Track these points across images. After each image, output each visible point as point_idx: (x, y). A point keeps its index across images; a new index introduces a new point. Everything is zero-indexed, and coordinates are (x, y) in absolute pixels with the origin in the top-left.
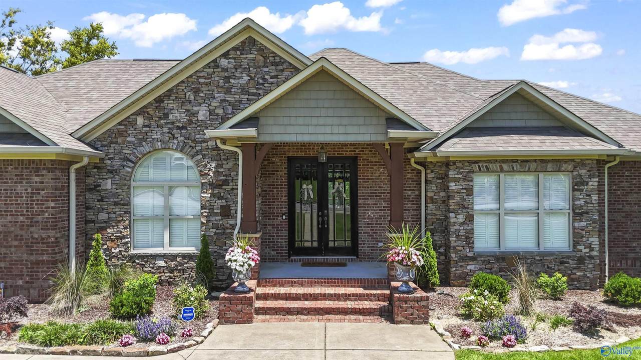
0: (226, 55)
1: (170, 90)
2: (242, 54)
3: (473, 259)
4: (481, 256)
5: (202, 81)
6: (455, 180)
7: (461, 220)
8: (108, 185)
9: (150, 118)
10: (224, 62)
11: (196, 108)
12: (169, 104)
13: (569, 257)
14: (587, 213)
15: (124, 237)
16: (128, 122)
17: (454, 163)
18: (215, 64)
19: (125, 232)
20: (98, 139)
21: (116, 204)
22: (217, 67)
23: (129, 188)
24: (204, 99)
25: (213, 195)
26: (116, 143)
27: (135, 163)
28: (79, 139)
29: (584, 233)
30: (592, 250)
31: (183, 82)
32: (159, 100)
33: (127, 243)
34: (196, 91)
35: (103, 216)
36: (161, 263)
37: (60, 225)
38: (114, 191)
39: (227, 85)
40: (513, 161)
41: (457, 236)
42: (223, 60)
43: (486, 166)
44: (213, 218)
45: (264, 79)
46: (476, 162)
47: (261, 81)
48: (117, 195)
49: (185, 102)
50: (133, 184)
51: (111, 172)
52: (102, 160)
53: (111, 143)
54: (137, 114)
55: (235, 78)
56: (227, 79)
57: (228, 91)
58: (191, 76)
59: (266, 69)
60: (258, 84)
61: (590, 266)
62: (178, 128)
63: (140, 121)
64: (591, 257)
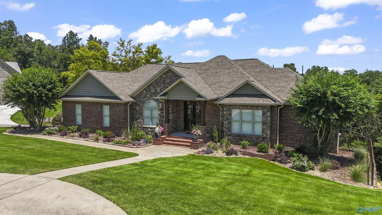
0: (164, 74)
1: (151, 84)
2: (168, 74)
3: (230, 135)
4: (233, 135)
5: (158, 81)
6: (225, 111)
7: (227, 123)
8: (137, 108)
9: (146, 91)
10: (163, 76)
11: (157, 89)
12: (151, 87)
13: (260, 137)
14: (266, 123)
15: (141, 122)
16: (142, 92)
17: (225, 106)
18: (161, 76)
19: (142, 121)
20: (135, 96)
21: (139, 113)
22: (162, 77)
23: (142, 109)
24: (159, 86)
25: (161, 112)
26: (139, 97)
27: (143, 103)
28: (131, 97)
29: (265, 130)
30: (267, 135)
31: (154, 81)
32: (149, 86)
33: (142, 124)
34: (157, 84)
35: (137, 116)
36: (149, 130)
37: (125, 119)
38: (139, 110)
39: (164, 82)
40: (243, 106)
41: (226, 128)
42: (163, 75)
43: (235, 107)
44: (161, 119)
45: (173, 80)
46: (232, 106)
47: (172, 81)
48: (140, 111)
49: (154, 87)
50: (143, 108)
51: (138, 105)
52: (136, 102)
53: (138, 97)
54: (143, 90)
55: (166, 80)
56: (164, 81)
57: (164, 84)
58: (156, 80)
59: (174, 78)
60: (172, 82)
61: (267, 140)
62: (153, 94)
63: (144, 92)
64: (267, 138)
